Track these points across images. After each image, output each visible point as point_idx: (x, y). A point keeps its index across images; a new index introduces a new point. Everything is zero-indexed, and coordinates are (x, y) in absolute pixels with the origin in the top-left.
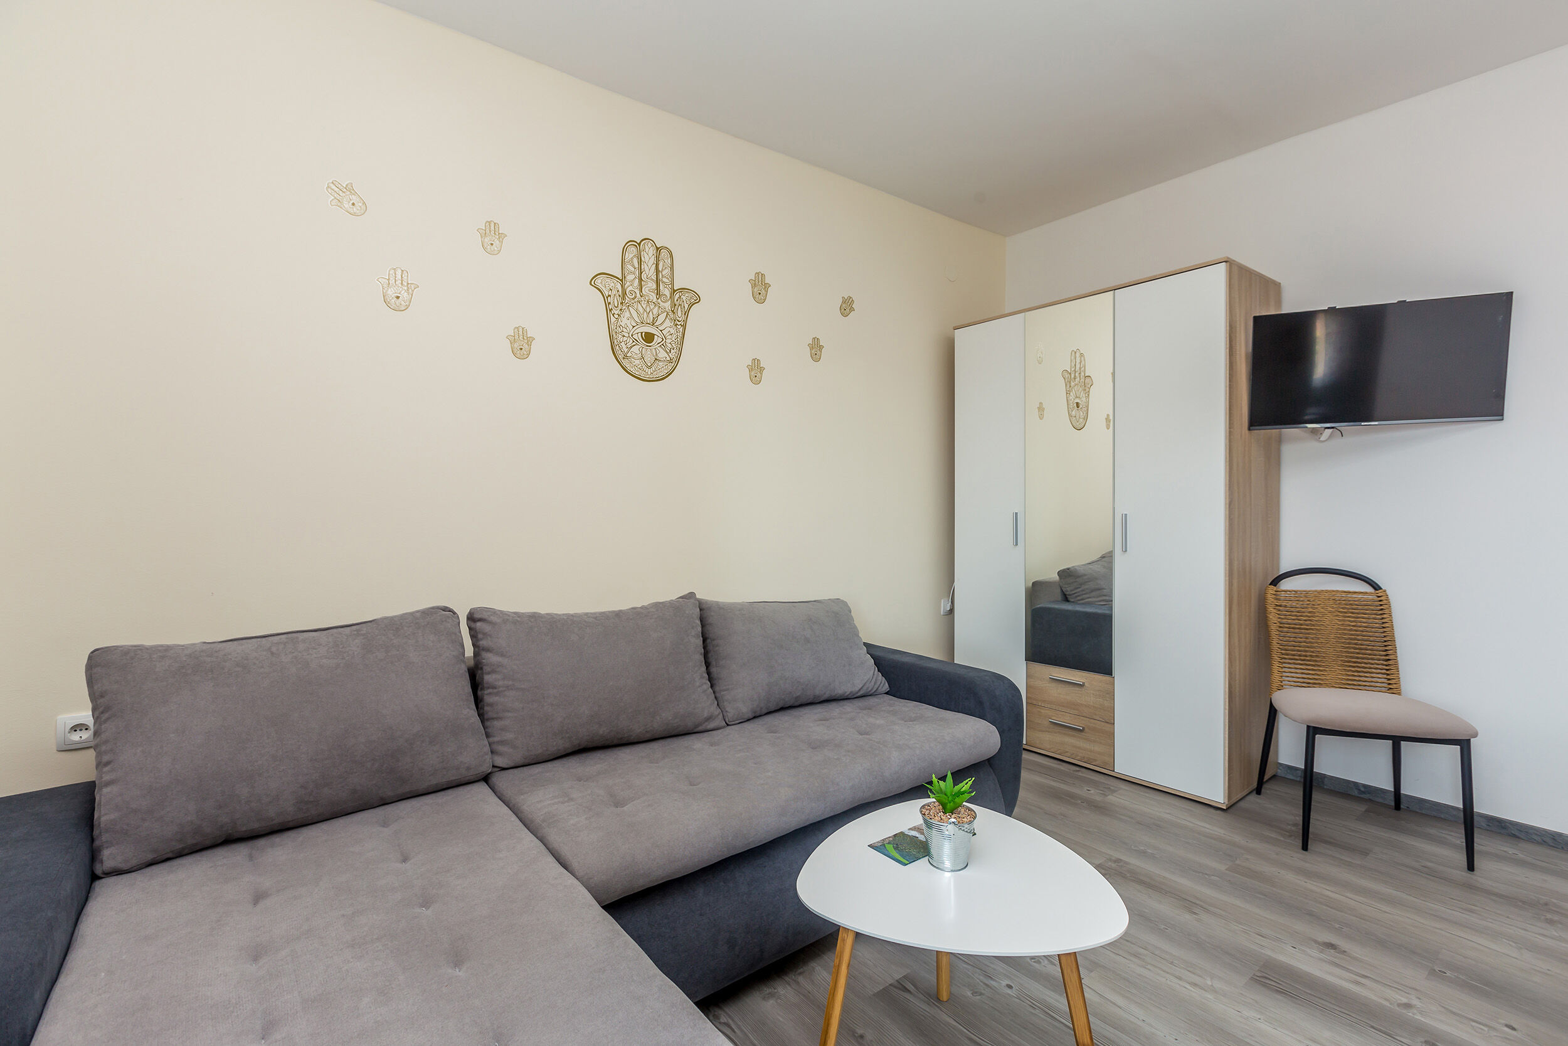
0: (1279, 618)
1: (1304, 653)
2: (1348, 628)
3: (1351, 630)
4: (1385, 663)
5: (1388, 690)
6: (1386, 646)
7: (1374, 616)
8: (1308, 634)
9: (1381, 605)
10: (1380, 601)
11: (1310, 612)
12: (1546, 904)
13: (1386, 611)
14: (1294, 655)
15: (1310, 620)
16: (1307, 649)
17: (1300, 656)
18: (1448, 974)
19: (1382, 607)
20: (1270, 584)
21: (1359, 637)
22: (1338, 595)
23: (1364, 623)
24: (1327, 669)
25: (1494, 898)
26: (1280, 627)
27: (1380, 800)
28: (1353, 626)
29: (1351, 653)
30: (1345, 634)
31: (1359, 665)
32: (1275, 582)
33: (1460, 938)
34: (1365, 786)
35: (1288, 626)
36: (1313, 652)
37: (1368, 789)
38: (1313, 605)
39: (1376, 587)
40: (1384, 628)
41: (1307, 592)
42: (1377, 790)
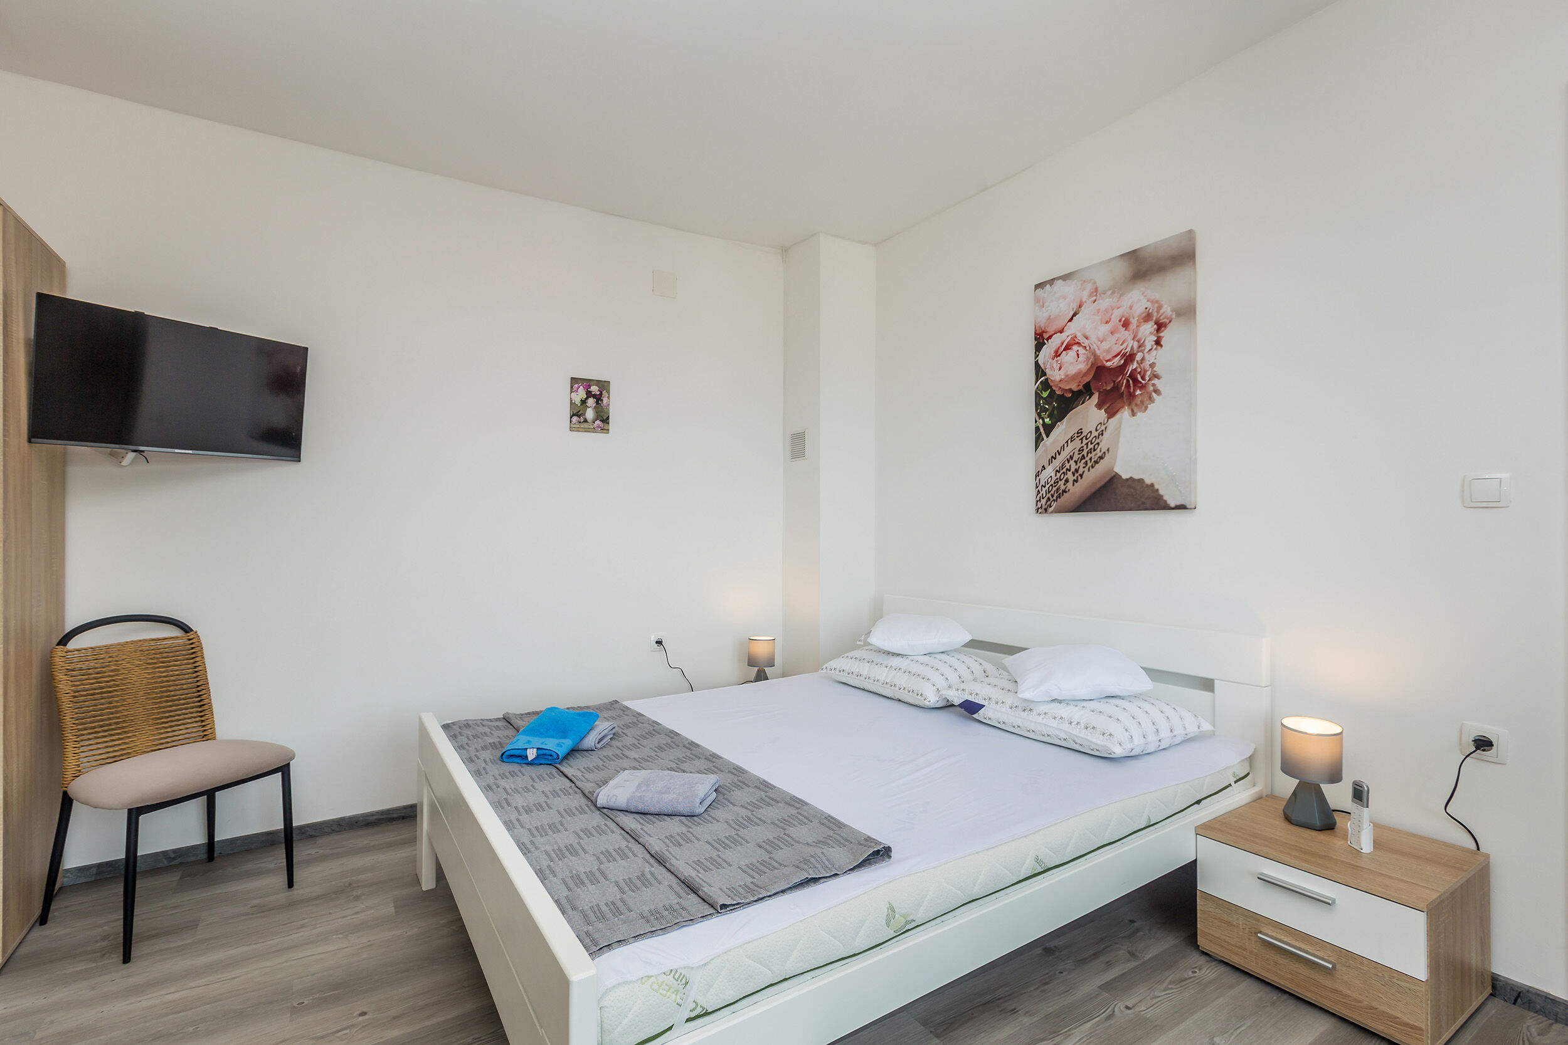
0: (73, 686)
1: (107, 722)
2: (159, 680)
3: (162, 682)
4: (200, 709)
5: (203, 738)
6: (199, 691)
7: (185, 661)
8: (112, 697)
9: (193, 648)
10: (192, 644)
11: (112, 671)
12: (350, 884)
13: (199, 654)
14: (94, 728)
15: (113, 680)
16: (111, 716)
17: (101, 726)
18: (306, 1002)
19: (193, 651)
20: (58, 645)
21: (171, 688)
22: (146, 644)
23: (176, 671)
24: (137, 733)
25: (315, 902)
26: (75, 697)
27: (193, 859)
28: (164, 677)
29: (164, 707)
30: (156, 688)
31: (173, 719)
32: (64, 640)
33: (303, 959)
34: (175, 851)
35: (85, 693)
36: (118, 718)
37: (179, 853)
38: (117, 661)
39: (185, 629)
40: (196, 672)
41: (108, 647)
42: (189, 849)
